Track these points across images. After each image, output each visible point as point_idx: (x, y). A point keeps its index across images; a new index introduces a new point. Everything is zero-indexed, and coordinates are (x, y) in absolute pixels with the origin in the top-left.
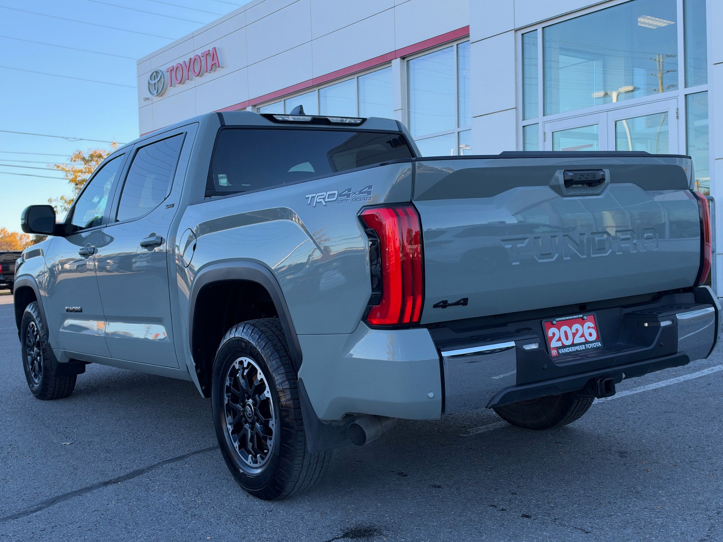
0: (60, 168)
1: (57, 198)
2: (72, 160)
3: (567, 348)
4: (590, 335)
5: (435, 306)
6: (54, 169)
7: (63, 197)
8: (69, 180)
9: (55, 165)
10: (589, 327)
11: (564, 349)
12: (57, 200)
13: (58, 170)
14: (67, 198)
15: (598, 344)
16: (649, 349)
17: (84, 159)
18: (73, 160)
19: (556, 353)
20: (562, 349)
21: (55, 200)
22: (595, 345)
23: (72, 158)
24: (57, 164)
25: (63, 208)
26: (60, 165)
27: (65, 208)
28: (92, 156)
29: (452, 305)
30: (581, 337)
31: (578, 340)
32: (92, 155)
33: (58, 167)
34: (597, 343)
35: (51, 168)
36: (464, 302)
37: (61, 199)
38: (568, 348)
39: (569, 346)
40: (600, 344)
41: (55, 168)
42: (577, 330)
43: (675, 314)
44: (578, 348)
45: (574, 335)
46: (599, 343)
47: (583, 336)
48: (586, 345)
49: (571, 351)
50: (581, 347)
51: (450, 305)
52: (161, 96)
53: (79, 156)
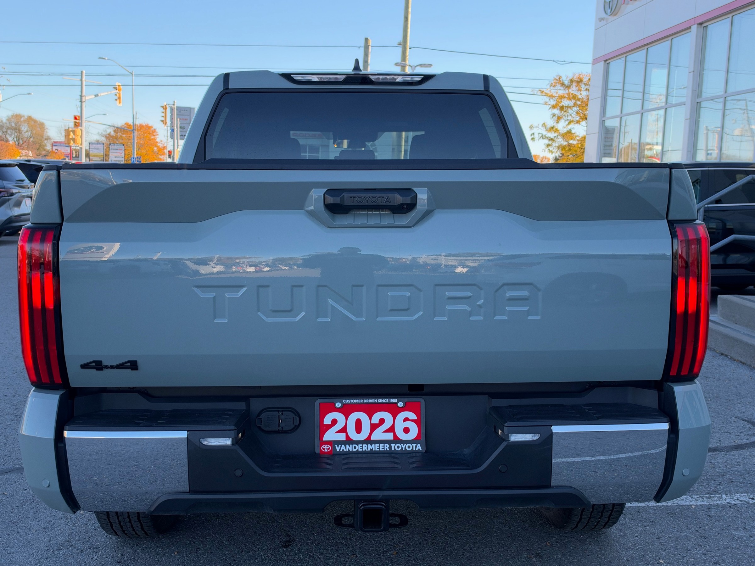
0: (544, 93)
1: (538, 125)
2: (551, 85)
3: (354, 445)
4: (406, 430)
5: (85, 366)
6: (537, 94)
7: (544, 123)
8: (550, 106)
9: (540, 90)
10: (406, 419)
11: (347, 446)
12: (538, 127)
13: (542, 95)
14: (548, 125)
15: (416, 447)
16: (474, 473)
17: (563, 84)
18: (553, 86)
19: (329, 449)
20: (343, 446)
21: (536, 127)
22: (409, 447)
23: (552, 83)
24: (541, 89)
25: (540, 135)
26: (544, 90)
27: (542, 136)
28: (572, 81)
29: (112, 367)
30: (387, 431)
31: (378, 435)
32: (571, 79)
33: (542, 92)
34: (414, 445)
35: (535, 94)
36: (133, 366)
37: (542, 126)
38: (356, 445)
39: (358, 443)
40: (419, 447)
41: (539, 93)
42: (382, 421)
43: (552, 426)
44: (375, 447)
45: (374, 427)
46: (419, 445)
47: (391, 429)
48: (393, 445)
49: (359, 450)
50: (381, 447)
51: (107, 367)
52: (615, 15)
53: (559, 82)
